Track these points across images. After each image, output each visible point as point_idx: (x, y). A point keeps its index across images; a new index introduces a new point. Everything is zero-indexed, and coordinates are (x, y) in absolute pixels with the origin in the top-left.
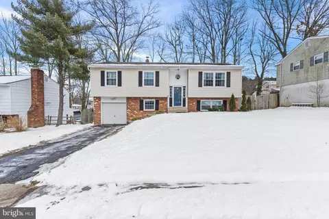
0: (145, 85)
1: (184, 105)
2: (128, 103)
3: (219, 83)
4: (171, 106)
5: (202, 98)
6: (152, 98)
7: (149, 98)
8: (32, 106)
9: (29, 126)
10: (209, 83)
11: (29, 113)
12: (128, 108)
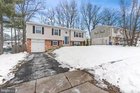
0: (55, 35)
1: (68, 44)
2: (46, 42)
3: (80, 36)
4: (64, 44)
10: (77, 36)
12: (45, 45)
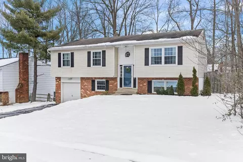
0: (93, 65)
2: (82, 83)
3: (169, 60)
5: (153, 79)
6: (102, 78)
7: (99, 78)
8: (19, 84)
9: (16, 102)
10: (157, 61)
11: (17, 90)
12: (82, 88)
